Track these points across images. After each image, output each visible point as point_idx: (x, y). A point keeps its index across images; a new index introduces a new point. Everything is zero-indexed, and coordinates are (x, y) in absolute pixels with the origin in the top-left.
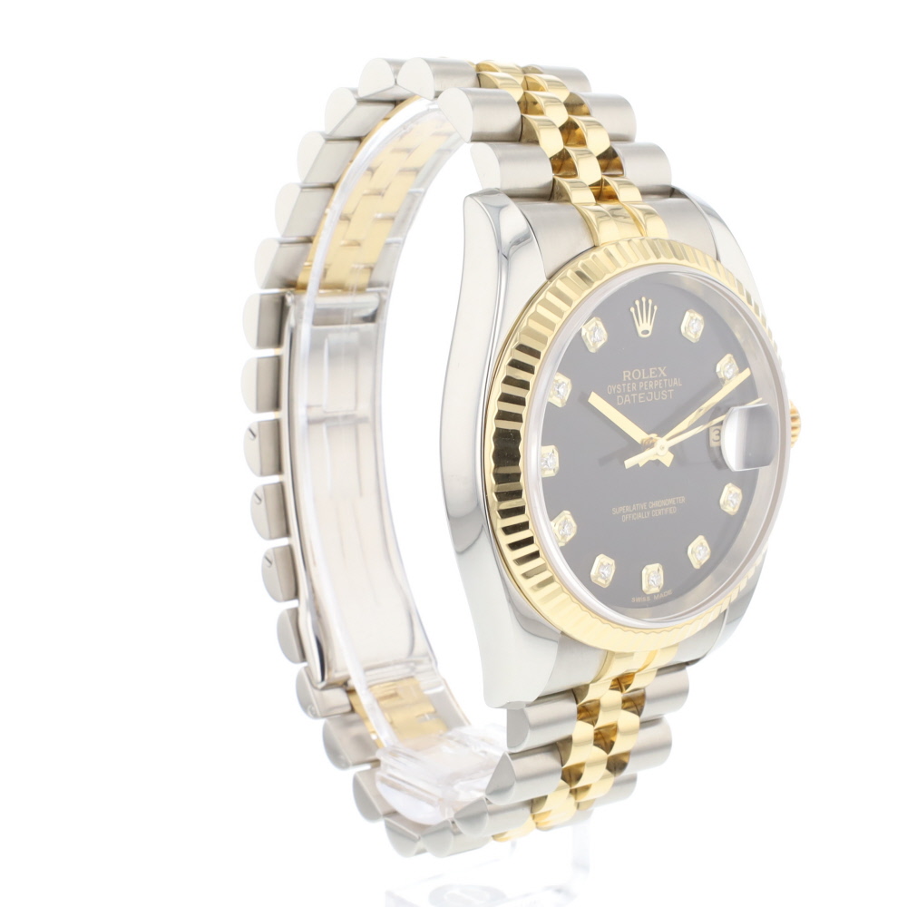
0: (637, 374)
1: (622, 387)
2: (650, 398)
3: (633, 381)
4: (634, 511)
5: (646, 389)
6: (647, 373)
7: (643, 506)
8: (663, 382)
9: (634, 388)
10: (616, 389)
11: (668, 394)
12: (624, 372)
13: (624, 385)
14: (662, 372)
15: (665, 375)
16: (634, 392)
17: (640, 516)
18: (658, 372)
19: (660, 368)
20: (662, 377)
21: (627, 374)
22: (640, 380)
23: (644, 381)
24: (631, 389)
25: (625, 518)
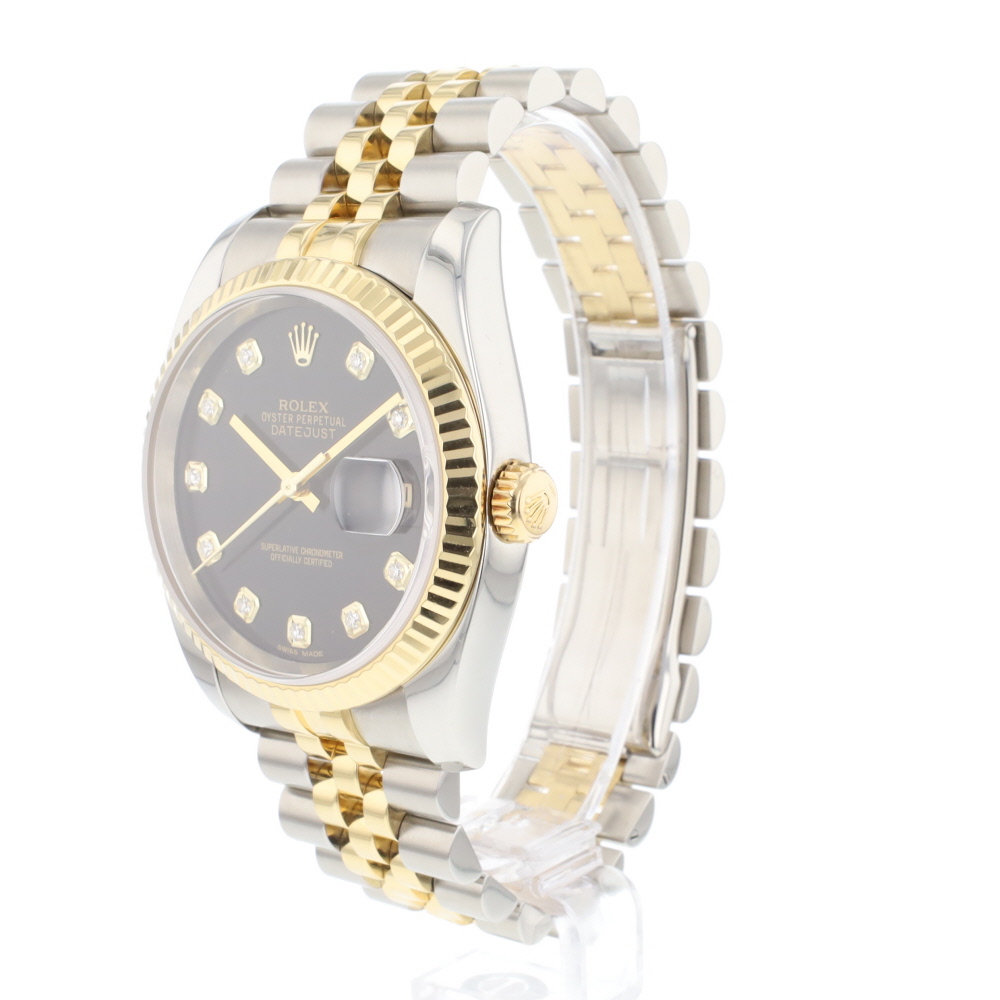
0: (294, 405)
1: (277, 417)
2: (308, 434)
3: (289, 411)
4: (284, 553)
5: (304, 423)
6: (306, 406)
7: (295, 549)
8: (323, 420)
9: (290, 419)
10: (271, 418)
11: (329, 433)
12: (281, 401)
13: (280, 414)
14: (323, 408)
15: (326, 411)
16: (290, 424)
17: (290, 559)
18: (319, 407)
19: (321, 404)
20: (323, 413)
21: (284, 403)
22: (299, 412)
23: (302, 414)
24: (287, 420)
25: (274, 557)
